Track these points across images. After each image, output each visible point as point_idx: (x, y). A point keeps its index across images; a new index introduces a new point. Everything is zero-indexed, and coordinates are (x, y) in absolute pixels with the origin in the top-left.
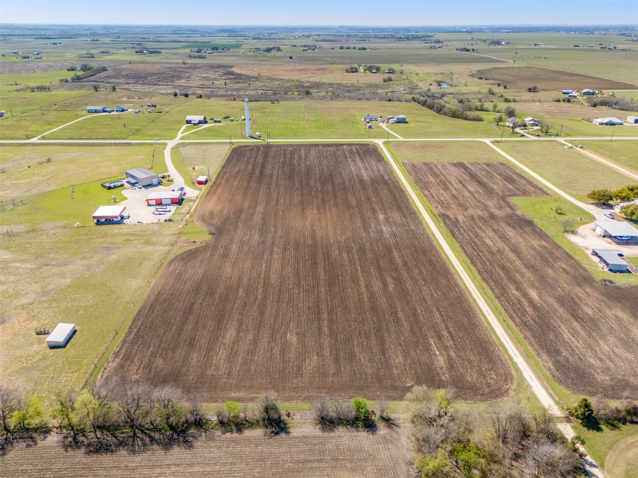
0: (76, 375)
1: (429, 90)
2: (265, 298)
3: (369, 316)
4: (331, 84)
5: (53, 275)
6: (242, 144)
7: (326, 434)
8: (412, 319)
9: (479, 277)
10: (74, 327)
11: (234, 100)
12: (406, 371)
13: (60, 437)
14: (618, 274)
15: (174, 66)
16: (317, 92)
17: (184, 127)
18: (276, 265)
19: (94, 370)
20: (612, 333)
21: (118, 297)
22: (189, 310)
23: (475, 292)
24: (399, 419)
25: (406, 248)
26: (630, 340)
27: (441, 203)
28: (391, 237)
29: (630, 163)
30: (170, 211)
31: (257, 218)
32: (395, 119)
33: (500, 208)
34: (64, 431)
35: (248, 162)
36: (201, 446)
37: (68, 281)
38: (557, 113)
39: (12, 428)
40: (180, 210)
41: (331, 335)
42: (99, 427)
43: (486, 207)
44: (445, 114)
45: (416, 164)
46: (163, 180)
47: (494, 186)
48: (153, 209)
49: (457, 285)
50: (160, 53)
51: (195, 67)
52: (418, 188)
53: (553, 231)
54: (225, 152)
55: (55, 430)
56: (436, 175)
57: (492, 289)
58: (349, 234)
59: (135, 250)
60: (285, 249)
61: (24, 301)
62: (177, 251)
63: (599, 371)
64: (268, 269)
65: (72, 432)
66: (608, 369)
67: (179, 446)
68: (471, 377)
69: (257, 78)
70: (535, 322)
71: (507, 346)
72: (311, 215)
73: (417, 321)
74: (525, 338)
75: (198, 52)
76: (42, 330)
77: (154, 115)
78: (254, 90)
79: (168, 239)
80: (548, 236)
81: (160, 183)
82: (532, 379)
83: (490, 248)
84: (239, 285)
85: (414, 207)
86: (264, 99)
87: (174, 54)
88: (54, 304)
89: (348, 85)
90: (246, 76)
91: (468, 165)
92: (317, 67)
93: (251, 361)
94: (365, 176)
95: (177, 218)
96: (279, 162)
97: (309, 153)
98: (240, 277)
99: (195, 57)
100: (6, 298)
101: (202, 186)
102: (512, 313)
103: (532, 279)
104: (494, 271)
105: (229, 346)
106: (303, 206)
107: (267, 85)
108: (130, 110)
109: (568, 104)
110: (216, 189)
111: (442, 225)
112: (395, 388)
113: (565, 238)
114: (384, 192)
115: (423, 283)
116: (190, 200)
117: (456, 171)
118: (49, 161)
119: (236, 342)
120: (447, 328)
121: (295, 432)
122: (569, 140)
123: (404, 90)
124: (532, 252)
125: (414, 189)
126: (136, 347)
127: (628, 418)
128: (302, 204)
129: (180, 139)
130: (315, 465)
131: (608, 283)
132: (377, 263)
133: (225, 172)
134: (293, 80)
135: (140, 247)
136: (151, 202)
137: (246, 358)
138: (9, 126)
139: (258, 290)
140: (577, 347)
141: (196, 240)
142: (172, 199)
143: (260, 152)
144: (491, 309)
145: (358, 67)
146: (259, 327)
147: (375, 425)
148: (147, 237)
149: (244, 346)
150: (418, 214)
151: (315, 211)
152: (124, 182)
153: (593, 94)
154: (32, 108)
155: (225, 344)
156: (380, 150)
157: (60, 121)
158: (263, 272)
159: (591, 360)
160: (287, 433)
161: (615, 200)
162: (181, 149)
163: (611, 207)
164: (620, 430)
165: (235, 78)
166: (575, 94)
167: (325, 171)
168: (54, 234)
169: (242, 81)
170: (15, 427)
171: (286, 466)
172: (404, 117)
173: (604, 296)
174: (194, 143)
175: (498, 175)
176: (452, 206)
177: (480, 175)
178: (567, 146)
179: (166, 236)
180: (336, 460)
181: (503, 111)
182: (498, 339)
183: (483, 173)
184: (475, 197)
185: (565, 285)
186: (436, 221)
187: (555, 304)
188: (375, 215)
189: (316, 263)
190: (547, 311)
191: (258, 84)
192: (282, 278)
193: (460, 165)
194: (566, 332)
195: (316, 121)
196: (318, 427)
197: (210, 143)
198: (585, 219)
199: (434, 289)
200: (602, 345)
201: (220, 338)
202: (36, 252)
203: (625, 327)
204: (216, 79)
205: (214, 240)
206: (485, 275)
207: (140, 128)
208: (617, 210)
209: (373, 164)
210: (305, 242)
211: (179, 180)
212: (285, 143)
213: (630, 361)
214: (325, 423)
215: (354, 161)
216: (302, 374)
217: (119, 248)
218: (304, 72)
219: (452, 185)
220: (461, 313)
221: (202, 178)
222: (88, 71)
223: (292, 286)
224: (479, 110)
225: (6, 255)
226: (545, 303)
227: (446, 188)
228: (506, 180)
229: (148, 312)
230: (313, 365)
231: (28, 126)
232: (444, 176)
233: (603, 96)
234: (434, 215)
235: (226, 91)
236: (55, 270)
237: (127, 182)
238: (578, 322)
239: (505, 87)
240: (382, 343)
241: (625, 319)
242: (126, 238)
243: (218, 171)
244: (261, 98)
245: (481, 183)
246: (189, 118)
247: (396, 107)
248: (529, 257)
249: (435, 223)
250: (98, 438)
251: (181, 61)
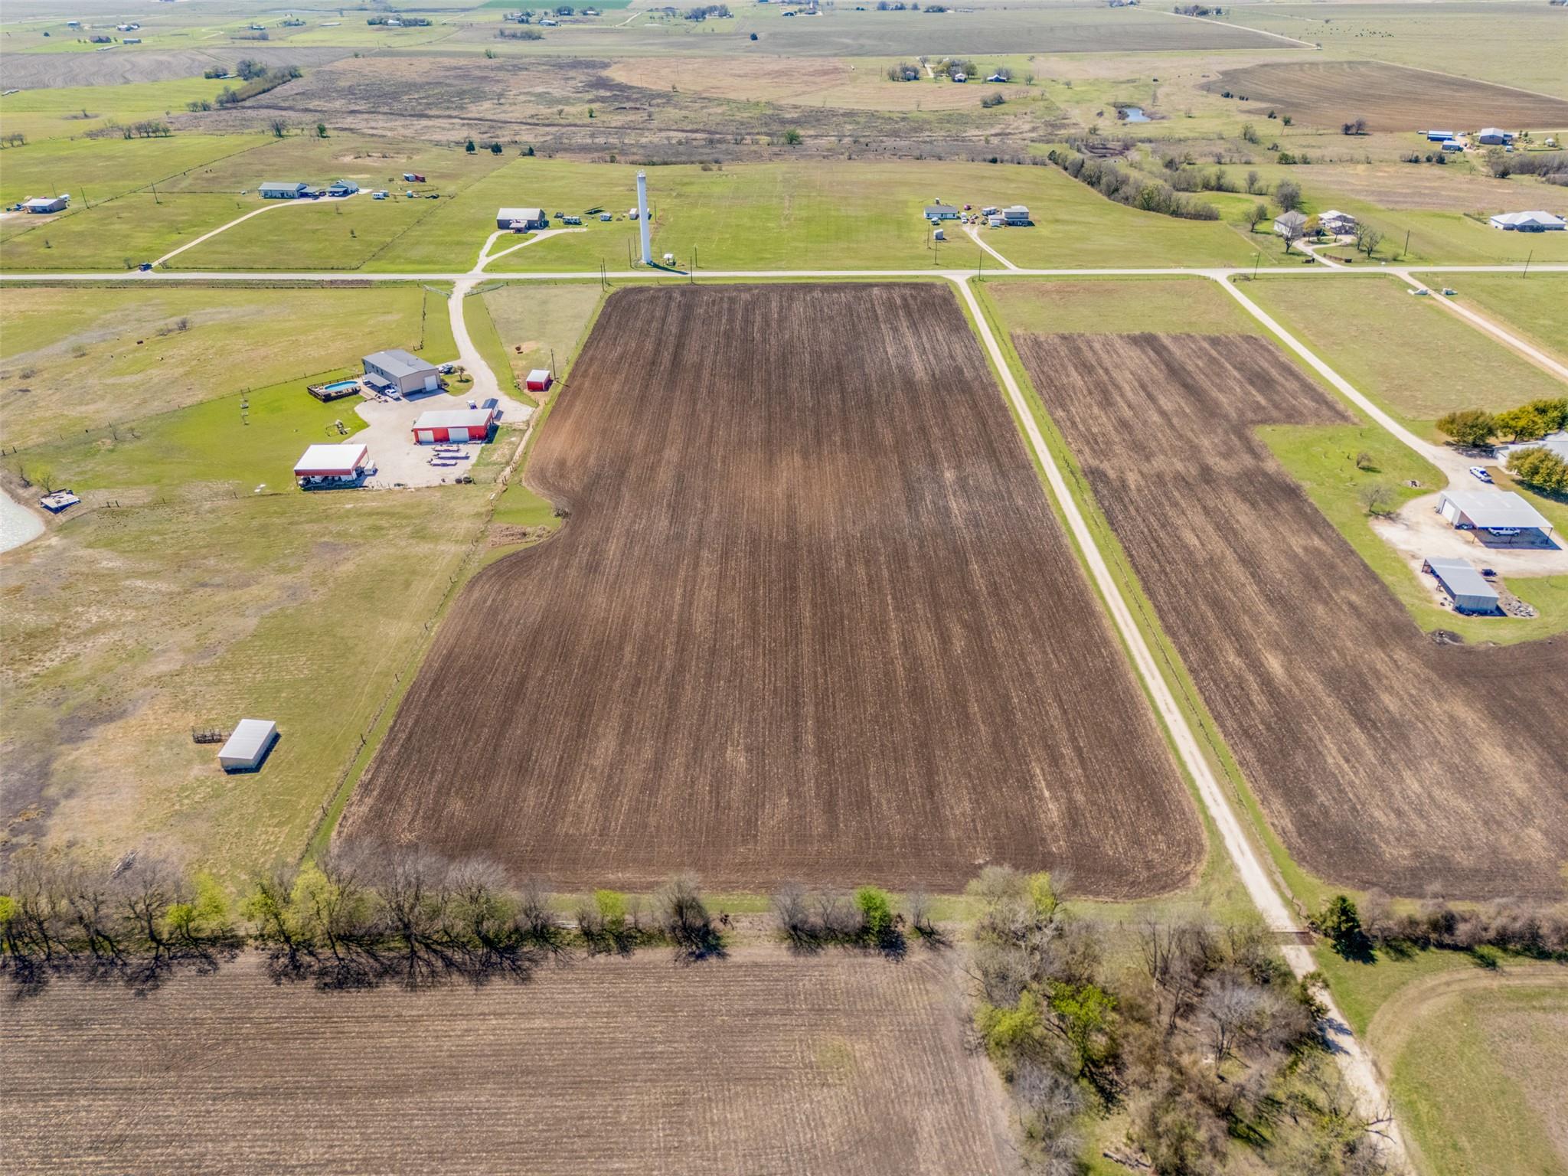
0: (286, 829)
1: (1094, 131)
2: (680, 668)
3: (905, 710)
4: (850, 114)
5: (220, 609)
6: (630, 285)
7: (801, 960)
8: (998, 720)
9: (1156, 623)
10: (274, 727)
11: (613, 160)
12: (976, 831)
13: (264, 957)
14: (1474, 618)
15: (462, 62)
16: (816, 137)
17: (492, 238)
18: (706, 593)
19: (322, 819)
20: (1434, 754)
21: (362, 662)
22: (517, 692)
23: (1144, 659)
24: (953, 932)
25: (999, 554)
26: (1472, 771)
27: (1091, 440)
28: (967, 527)
29: (1559, 337)
30: (467, 458)
31: (665, 478)
32: (1003, 216)
33: (1227, 455)
34: (271, 944)
35: (644, 333)
36: (546, 979)
37: (252, 623)
38: (1405, 195)
39: (165, 936)
40: (491, 455)
41: (820, 752)
42: (340, 938)
43: (1195, 451)
44: (1126, 200)
45: (1042, 339)
46: (448, 379)
47: (1222, 398)
48: (428, 451)
49: (1106, 642)
50: (428, 24)
51: (516, 67)
52: (1041, 403)
53: (1340, 512)
54: (589, 305)
55: (251, 941)
56: (1086, 368)
57: (1183, 652)
58: (873, 517)
59: (392, 551)
60: (725, 555)
61: (163, 667)
62: (486, 555)
63: (1391, 838)
64: (688, 601)
65: (287, 947)
66: (1412, 834)
67: (503, 977)
68: (1114, 846)
69: (668, 98)
70: (1269, 728)
71: (1200, 782)
72: (789, 469)
73: (1009, 723)
74: (1241, 764)
75: (522, 22)
76: (208, 734)
77: (422, 205)
78: (660, 130)
79: (465, 526)
80: (1330, 526)
81: (442, 387)
82: (1242, 853)
83: (1191, 553)
84: (623, 638)
85: (1028, 450)
86: (684, 158)
87: (462, 27)
88: (227, 676)
89: (894, 116)
90: (640, 90)
91: (1167, 342)
92: (818, 64)
93: (649, 805)
94: (920, 371)
95: (483, 475)
96: (717, 334)
97: (789, 308)
98: (625, 619)
99: (514, 36)
100: (121, 659)
101: (538, 395)
102: (1221, 707)
103: (1276, 628)
104: (1193, 608)
105: (602, 772)
106: (771, 447)
107: (692, 115)
108: (363, 191)
109: (1436, 170)
110: (571, 404)
111: (1089, 496)
112: (948, 867)
113: (1369, 529)
114: (961, 415)
115: (1030, 636)
116: (513, 430)
117: (1135, 358)
118: (183, 326)
119: (618, 764)
120: (1073, 739)
121: (739, 953)
122: (1423, 273)
123: (1034, 129)
124: (1286, 565)
125: (1032, 404)
126: (406, 774)
127: (1433, 936)
128: (768, 442)
129: (484, 270)
130: (775, 1020)
131: (1446, 640)
132: (931, 587)
133: (591, 359)
134: (757, 104)
135: (403, 543)
136: (423, 436)
137: (638, 800)
138: (81, 234)
139: (664, 648)
140: (1352, 784)
141: (529, 530)
142: (470, 429)
143: (673, 305)
144: (1175, 698)
145: (919, 66)
146: (666, 733)
147: (903, 943)
148: (417, 522)
149: (634, 774)
150: (1036, 469)
151: (798, 460)
152: (360, 382)
153: (1504, 142)
154: (131, 184)
155: (593, 770)
156: (958, 301)
157: (201, 223)
158: (677, 608)
159: (1377, 814)
160: (722, 955)
161: (1500, 434)
162: (488, 296)
163: (1489, 451)
164: (1413, 961)
165: (615, 98)
166: (1459, 141)
167: (826, 357)
168: (212, 511)
169: (632, 105)
170: (171, 934)
171: (718, 1021)
172: (1025, 209)
173: (1434, 669)
174: (519, 282)
175: (1235, 367)
176: (1118, 449)
177: (1190, 368)
178: (1414, 288)
179: (460, 518)
180: (820, 1011)
181: (1272, 190)
182: (1182, 764)
183: (1200, 363)
184: (1172, 427)
185: (1349, 644)
186: (1075, 487)
187: (1320, 687)
188: (934, 470)
189: (794, 588)
190: (1299, 704)
191: (673, 113)
192: (719, 622)
193: (1147, 341)
194: (1334, 749)
195: (808, 220)
196: (784, 945)
197: (555, 281)
198: (1423, 483)
199: (1053, 651)
200: (1408, 781)
201: (584, 756)
202: (177, 554)
203: (1467, 741)
204: (566, 101)
205: (567, 531)
206: (1172, 618)
207: (389, 240)
208: (1502, 460)
209: (941, 338)
210: (771, 536)
211: (485, 381)
212: (732, 282)
213: (1462, 818)
214: (799, 939)
215: (895, 330)
216: (755, 836)
217: (357, 546)
218: (784, 79)
219: (1122, 395)
220: (1107, 706)
221: (539, 376)
222: (256, 79)
223: (740, 641)
224: (1212, 189)
225: (110, 559)
226: (1297, 684)
227: (1107, 402)
228: (1252, 383)
229: (428, 696)
230: (778, 817)
231: (127, 236)
232: (1106, 371)
233: (1531, 146)
234: (1072, 472)
235: (592, 136)
236: (222, 597)
237: (367, 383)
238: (1363, 727)
239: (1287, 122)
240: (930, 772)
241: (1470, 723)
242: (370, 521)
243: (574, 356)
244: (678, 154)
245: (1191, 389)
246: (504, 214)
247: (1007, 180)
248: (1279, 576)
249: (1072, 493)
250: (339, 959)
251: (482, 49)
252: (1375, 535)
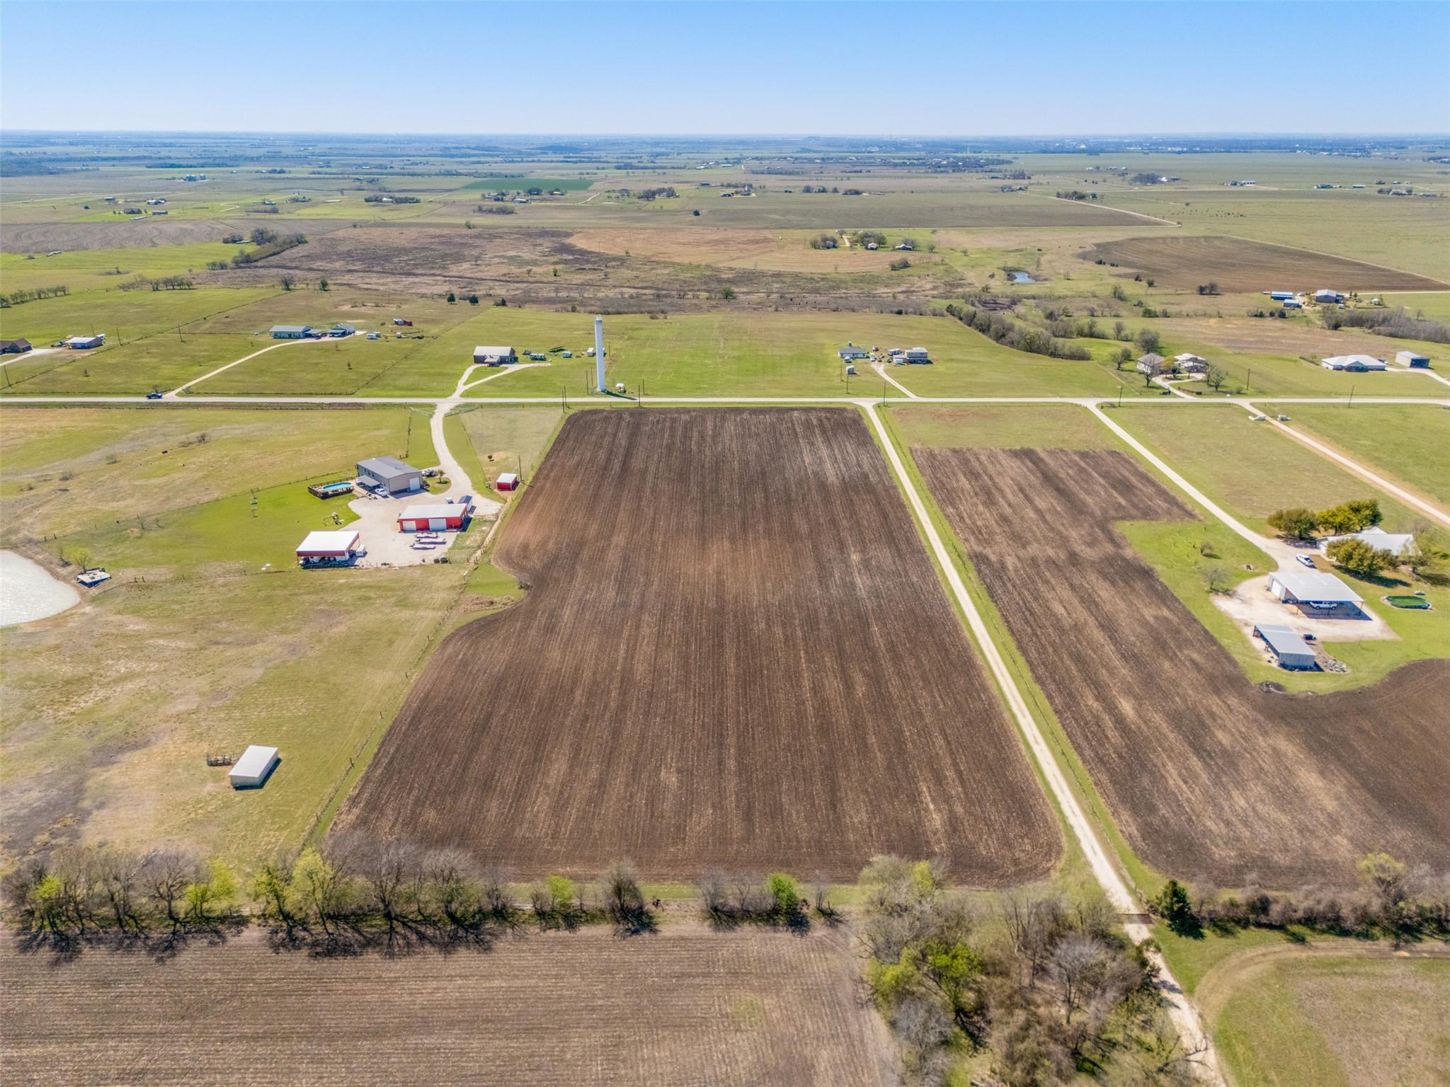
0: (285, 833)
1: (986, 289)
2: (623, 707)
3: (813, 741)
4: (777, 275)
5: (230, 661)
6: (587, 408)
7: (721, 934)
8: (892, 749)
9: (1028, 675)
10: (276, 753)
11: (574, 310)
12: (872, 836)
13: (265, 932)
14: (1296, 672)
15: (446, 231)
16: (748, 293)
17: (469, 371)
18: (646, 648)
19: (316, 825)
20: (1258, 778)
21: (351, 703)
22: (482, 727)
23: (1016, 702)
24: (849, 913)
25: (896, 619)
26: (1290, 791)
27: (976, 532)
28: (869, 598)
29: (1376, 455)
30: (444, 543)
31: (613, 558)
32: (905, 356)
33: (1092, 543)
34: (271, 922)
35: (598, 445)
36: (504, 949)
37: (258, 673)
38: (1251, 343)
39: (182, 916)
40: (465, 541)
41: (741, 774)
42: (330, 917)
43: (1064, 541)
44: (1012, 344)
45: (937, 452)
46: (429, 481)
47: (1089, 500)
48: (411, 538)
49: (985, 689)
50: (417, 201)
51: (492, 235)
52: (934, 502)
53: (1186, 589)
54: (552, 423)
55: (254, 920)
56: (973, 475)
57: (1050, 697)
58: (789, 589)
59: (379, 616)
60: (663, 618)
61: (181, 707)
62: (459, 619)
63: (1220, 842)
64: (630, 655)
65: (285, 925)
66: (1238, 839)
67: (468, 948)
68: (987, 847)
69: (622, 261)
70: (1120, 756)
71: (1060, 798)
72: (719, 551)
73: (901, 751)
74: (1096, 784)
75: (497, 200)
76: (220, 758)
77: (409, 344)
78: (615, 287)
79: (440, 597)
80: (1177, 600)
81: (423, 488)
82: (1095, 853)
83: (1058, 620)
84: (575, 683)
85: (922, 538)
86: (634, 309)
87: (446, 204)
88: (237, 714)
89: (815, 276)
90: (598, 254)
91: (1043, 455)
92: (751, 235)
93: (594, 815)
94: (831, 474)
95: (457, 556)
96: (660, 447)
97: (722, 426)
98: (577, 669)
99: (490, 211)
100: (145, 700)
101: (506, 494)
102: (1081, 740)
103: (1129, 679)
104: (1059, 663)
105: (555, 789)
106: (704, 535)
107: (642, 275)
108: (358, 333)
109: (1277, 323)
110: (534, 501)
111: (973, 575)
112: (847, 864)
113: (1209, 603)
114: (866, 509)
115: (921, 684)
116: (483, 521)
117: (1015, 468)
118: (202, 439)
119: (569, 780)
120: (955, 764)
121: (667, 930)
122: (1262, 404)
123: (934, 288)
124: (1139, 630)
125: (927, 503)
126: (388, 790)
127: (1252, 917)
128: (701, 530)
129: (462, 396)
130: (697, 981)
131: (1272, 689)
132: (838, 644)
133: (552, 466)
134: (698, 266)
135: (388, 611)
136: (407, 525)
137: (584, 811)
138: (115, 366)
139: (609, 692)
140: (1189, 800)
141: (495, 599)
142: (448, 519)
143: (623, 424)
144: (1043, 733)
145: (837, 237)
146: (609, 758)
147: (807, 922)
148: (401, 593)
149: (582, 791)
150: (929, 553)
151: (727, 544)
152: (353, 483)
153: (1337, 301)
154: (157, 326)
155: (547, 787)
156: (866, 422)
157: (218, 357)
158: (621, 660)
159: (1209, 823)
160: (654, 931)
161: (1322, 529)
162: (465, 417)
163: (1313, 543)
164: (1235, 937)
165: (576, 261)
166: (1299, 300)
167: (752, 464)
168: (225, 585)
169: (590, 266)
170: (187, 914)
171: (649, 981)
172: (924, 350)
173: (1260, 712)
174: (491, 405)
175: (1100, 475)
176: (998, 538)
177: (1062, 475)
178: (1254, 415)
179: (437, 590)
180: (736, 974)
181: (1136, 337)
182: (1047, 784)
183: (1071, 472)
184: (1045, 521)
185: (1190, 692)
186: (962, 568)
187: (1164, 725)
188: (843, 553)
189: (721, 645)
190: (1146, 738)
191: (626, 273)
192: (657, 671)
193: (1026, 454)
194: (1175, 773)
195: (739, 358)
196: (707, 923)
197: (523, 405)
198: (1257, 568)
199: (940, 696)
200: (1236, 799)
201: (540, 776)
202: (194, 619)
203: (1287, 768)
204: (535, 263)
205: (529, 599)
206: (1041, 671)
207: (380, 371)
208: (1323, 550)
209: (850, 451)
210: (702, 604)
211: (461, 481)
212: (674, 406)
213: (1281, 827)
214: (719, 918)
215: (812, 444)
216: (684, 839)
217: (348, 612)
218: (722, 247)
219: (1004, 497)
220: (984, 740)
221: (507, 478)
222: (267, 244)
223: (674, 686)
224: (1086, 336)
225: (137, 624)
226: (1145, 722)
227: (990, 501)
228: (1115, 488)
229: (408, 729)
230: (704, 824)
231: (154, 368)
232: (991, 477)
233: (1359, 305)
234: (959, 556)
235: (557, 290)
236: (231, 652)
237: (359, 484)
238: (1200, 757)
239: (1151, 284)
240: (833, 789)
241: (1290, 754)
242: (361, 593)
243: (537, 464)
244: (629, 305)
245: (1062, 492)
246: (480, 351)
247: (910, 327)
248: (1132, 639)
249: (959, 572)
250: (329, 934)
251: (463, 221)
252: (1215, 608)
